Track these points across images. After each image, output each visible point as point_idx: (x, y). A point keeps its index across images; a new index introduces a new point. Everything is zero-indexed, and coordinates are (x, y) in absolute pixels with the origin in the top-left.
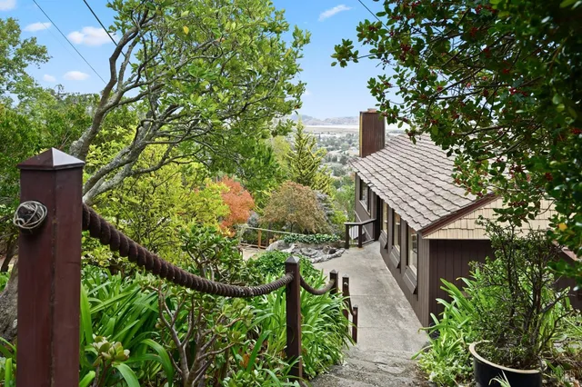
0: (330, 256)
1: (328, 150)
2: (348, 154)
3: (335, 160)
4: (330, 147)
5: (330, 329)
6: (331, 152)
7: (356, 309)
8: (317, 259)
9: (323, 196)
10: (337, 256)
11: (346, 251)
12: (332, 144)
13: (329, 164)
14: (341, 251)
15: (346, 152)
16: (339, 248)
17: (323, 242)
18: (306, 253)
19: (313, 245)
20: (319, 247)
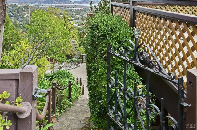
0: (76, 66)
1: (76, 15)
2: (84, 16)
3: (78, 19)
4: (77, 13)
5: (76, 92)
6: (77, 16)
7: (83, 85)
8: (72, 68)
9: (73, 41)
10: (79, 66)
11: (82, 64)
12: (77, 12)
13: (76, 21)
14: (80, 64)
15: (83, 15)
16: (79, 63)
17: (74, 62)
18: (68, 66)
19: (70, 63)
20: (72, 63)
